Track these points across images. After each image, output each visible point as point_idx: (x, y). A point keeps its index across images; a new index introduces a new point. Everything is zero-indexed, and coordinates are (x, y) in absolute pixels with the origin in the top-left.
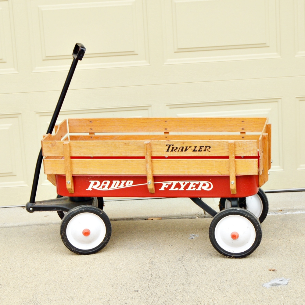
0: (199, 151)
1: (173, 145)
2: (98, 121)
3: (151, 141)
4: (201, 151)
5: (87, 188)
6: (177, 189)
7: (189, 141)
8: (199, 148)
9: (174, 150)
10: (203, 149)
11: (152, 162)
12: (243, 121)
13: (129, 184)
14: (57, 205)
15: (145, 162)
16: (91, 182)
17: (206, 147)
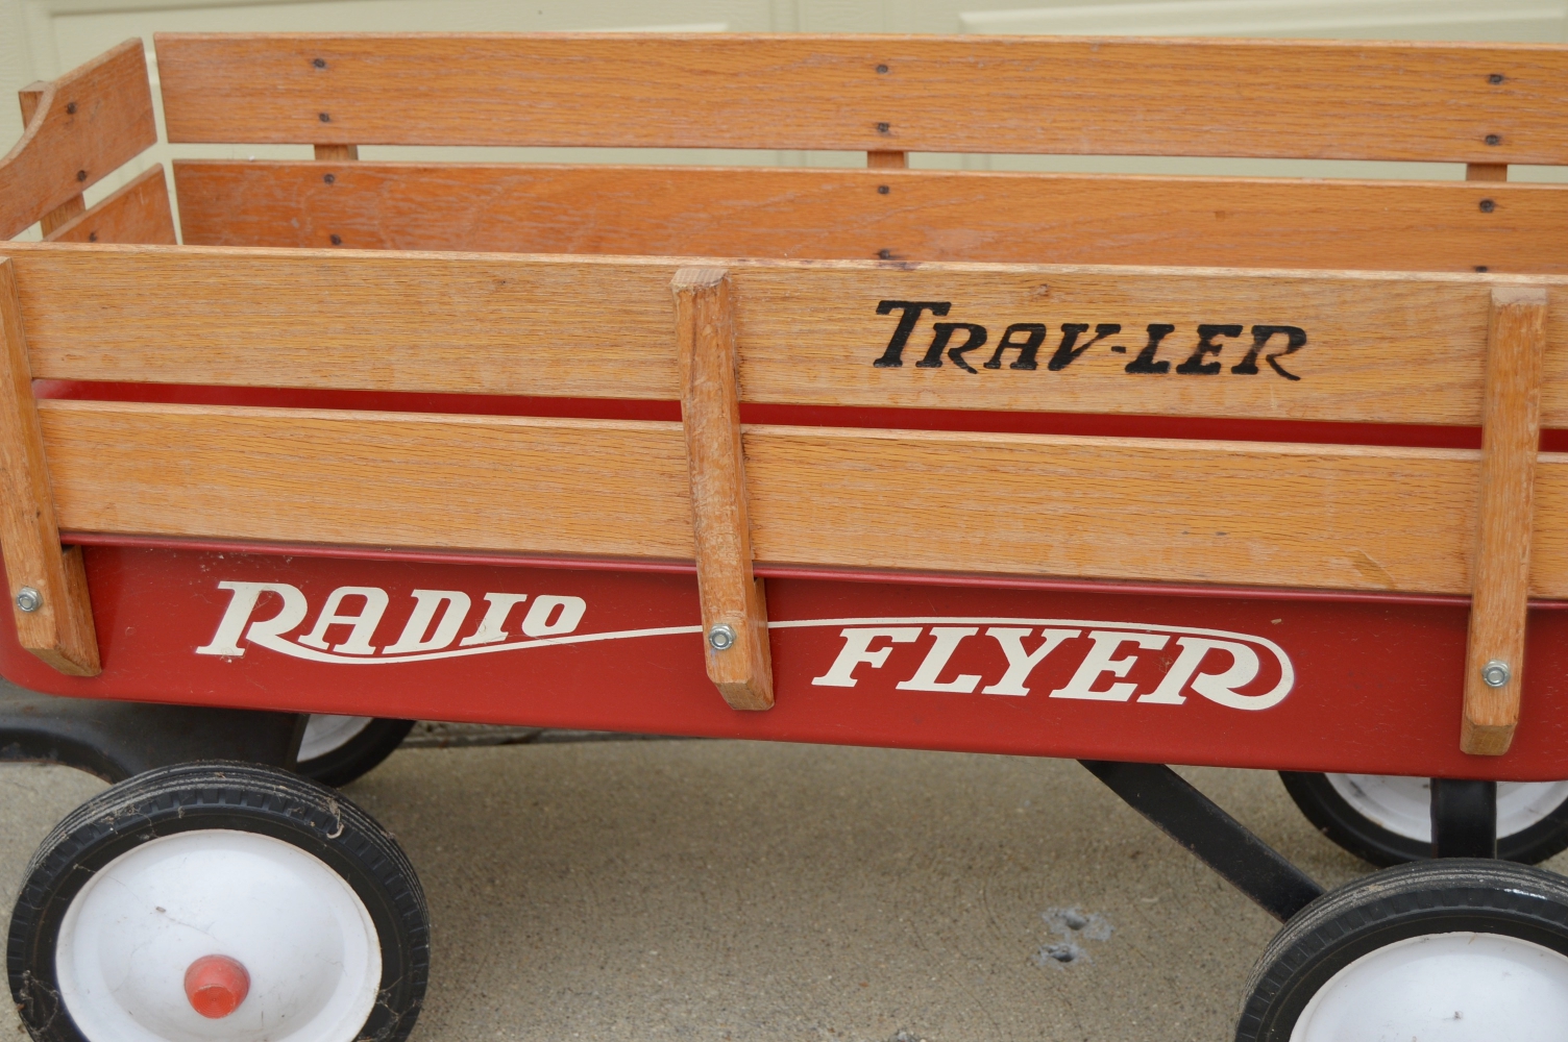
0: (1192, 366)
1: (941, 308)
2: (368, 54)
3: (734, 263)
4: (1214, 368)
5: (207, 640)
6: (966, 684)
7: (1094, 268)
8: (1196, 339)
9: (956, 355)
10: (1232, 351)
11: (746, 457)
12: (1496, 79)
13: (551, 621)
14: (30, 711)
15: (683, 453)
16: (229, 594)
17: (1263, 333)
